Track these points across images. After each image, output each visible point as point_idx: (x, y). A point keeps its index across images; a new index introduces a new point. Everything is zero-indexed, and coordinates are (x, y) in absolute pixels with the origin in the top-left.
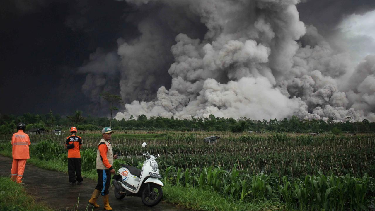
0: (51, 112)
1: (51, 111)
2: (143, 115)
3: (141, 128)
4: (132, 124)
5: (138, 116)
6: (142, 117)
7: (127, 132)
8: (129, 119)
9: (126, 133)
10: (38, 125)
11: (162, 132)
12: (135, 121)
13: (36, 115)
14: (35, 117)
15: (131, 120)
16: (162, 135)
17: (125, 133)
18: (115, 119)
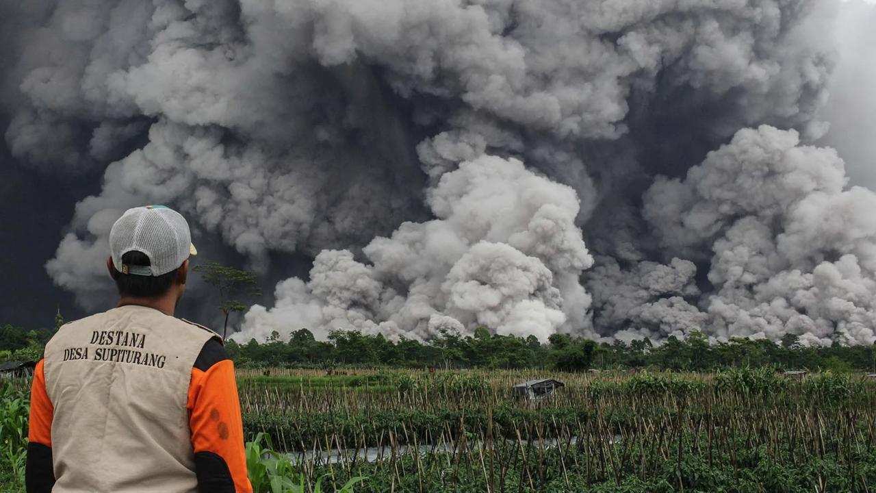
0: (59, 318)
1: (59, 315)
2: (305, 330)
3: (300, 365)
4: (275, 354)
5: (293, 333)
6: (302, 336)
7: (269, 372)
8: (267, 340)
9: (267, 374)
10: (23, 354)
11: (370, 373)
12: (284, 346)
13: (29, 332)
14: (26, 337)
15: (274, 343)
16: (371, 379)
17: (265, 374)
18: (232, 339)
